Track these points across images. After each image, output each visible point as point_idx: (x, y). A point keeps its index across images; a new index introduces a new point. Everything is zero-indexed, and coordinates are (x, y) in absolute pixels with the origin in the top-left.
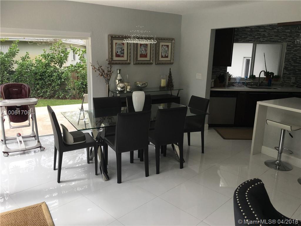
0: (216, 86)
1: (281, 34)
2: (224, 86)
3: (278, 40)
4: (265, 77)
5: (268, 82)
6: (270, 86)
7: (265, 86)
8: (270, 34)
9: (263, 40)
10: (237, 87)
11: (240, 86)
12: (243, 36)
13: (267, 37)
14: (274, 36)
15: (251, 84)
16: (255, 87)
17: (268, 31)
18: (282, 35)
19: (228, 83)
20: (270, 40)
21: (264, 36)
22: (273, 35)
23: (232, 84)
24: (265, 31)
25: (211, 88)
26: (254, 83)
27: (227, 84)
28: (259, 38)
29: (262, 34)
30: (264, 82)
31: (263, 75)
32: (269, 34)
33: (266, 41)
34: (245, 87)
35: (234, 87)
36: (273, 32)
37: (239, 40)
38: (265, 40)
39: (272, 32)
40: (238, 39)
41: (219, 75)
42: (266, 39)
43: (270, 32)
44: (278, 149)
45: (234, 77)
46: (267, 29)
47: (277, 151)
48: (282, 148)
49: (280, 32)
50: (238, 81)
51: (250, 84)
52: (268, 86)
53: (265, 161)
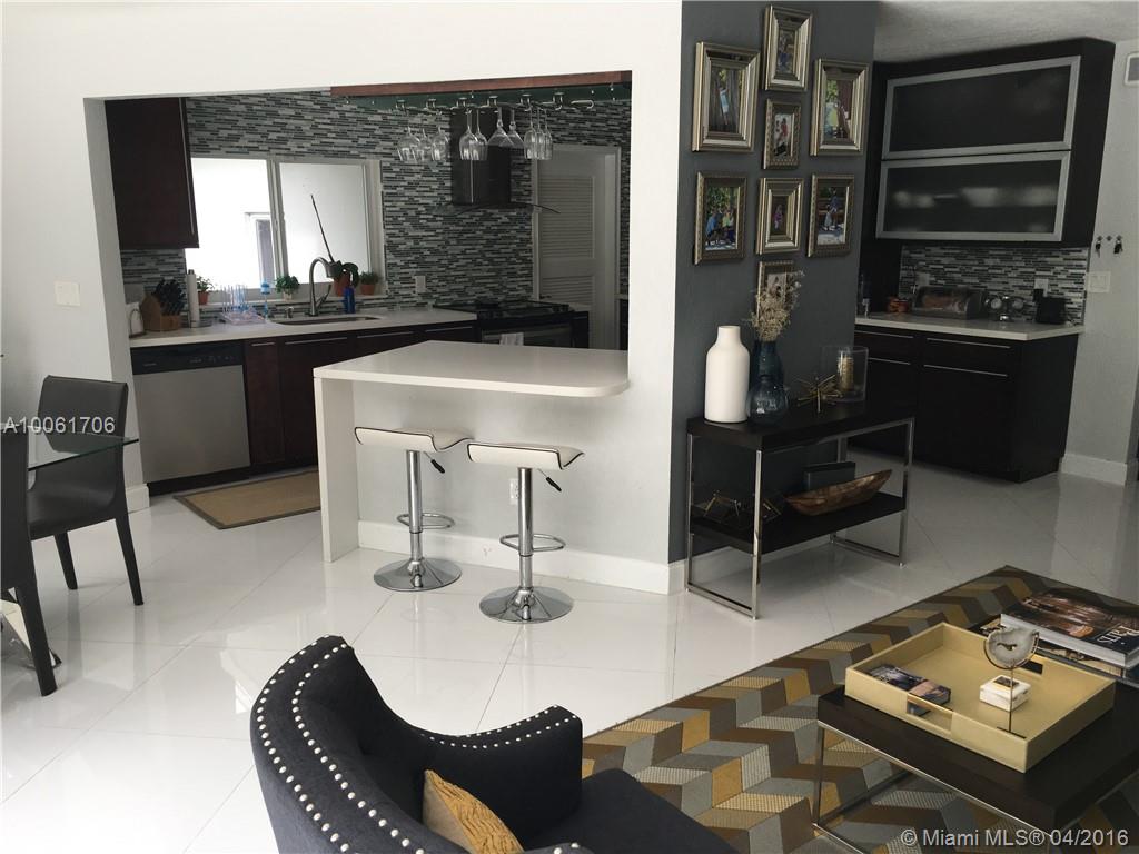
0: (149, 327)
1: (355, 128)
2: (186, 325)
3: (347, 149)
4: (331, 280)
5: (342, 298)
6: (353, 312)
7: (335, 313)
8: (320, 126)
9: (299, 147)
10: (238, 324)
11: (250, 322)
12: (224, 133)
13: (311, 138)
14: (334, 135)
15: (287, 308)
16: (302, 317)
17: (310, 117)
18: (360, 134)
19: (201, 311)
20: (321, 148)
21: (299, 135)
22: (330, 131)
23: (215, 317)
24: (298, 116)
25: (132, 337)
26: (297, 307)
27: (196, 315)
28: (285, 141)
29: (293, 127)
30: (328, 299)
31: (321, 276)
32: (315, 127)
33: (311, 152)
34: (268, 321)
35: (226, 325)
36: (329, 121)
37: (211, 146)
38: (305, 150)
39: (325, 121)
40: (208, 142)
41: (156, 284)
42: (309, 145)
43: (317, 120)
44: (406, 519)
45: (217, 288)
46: (305, 109)
47: (407, 529)
48: (420, 516)
49: (350, 120)
50: (237, 303)
51: (282, 312)
52: (347, 312)
53: (374, 572)
